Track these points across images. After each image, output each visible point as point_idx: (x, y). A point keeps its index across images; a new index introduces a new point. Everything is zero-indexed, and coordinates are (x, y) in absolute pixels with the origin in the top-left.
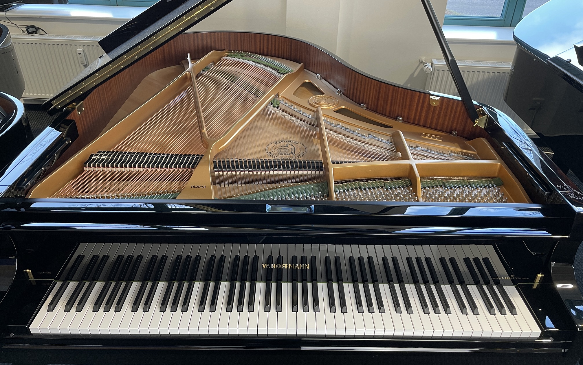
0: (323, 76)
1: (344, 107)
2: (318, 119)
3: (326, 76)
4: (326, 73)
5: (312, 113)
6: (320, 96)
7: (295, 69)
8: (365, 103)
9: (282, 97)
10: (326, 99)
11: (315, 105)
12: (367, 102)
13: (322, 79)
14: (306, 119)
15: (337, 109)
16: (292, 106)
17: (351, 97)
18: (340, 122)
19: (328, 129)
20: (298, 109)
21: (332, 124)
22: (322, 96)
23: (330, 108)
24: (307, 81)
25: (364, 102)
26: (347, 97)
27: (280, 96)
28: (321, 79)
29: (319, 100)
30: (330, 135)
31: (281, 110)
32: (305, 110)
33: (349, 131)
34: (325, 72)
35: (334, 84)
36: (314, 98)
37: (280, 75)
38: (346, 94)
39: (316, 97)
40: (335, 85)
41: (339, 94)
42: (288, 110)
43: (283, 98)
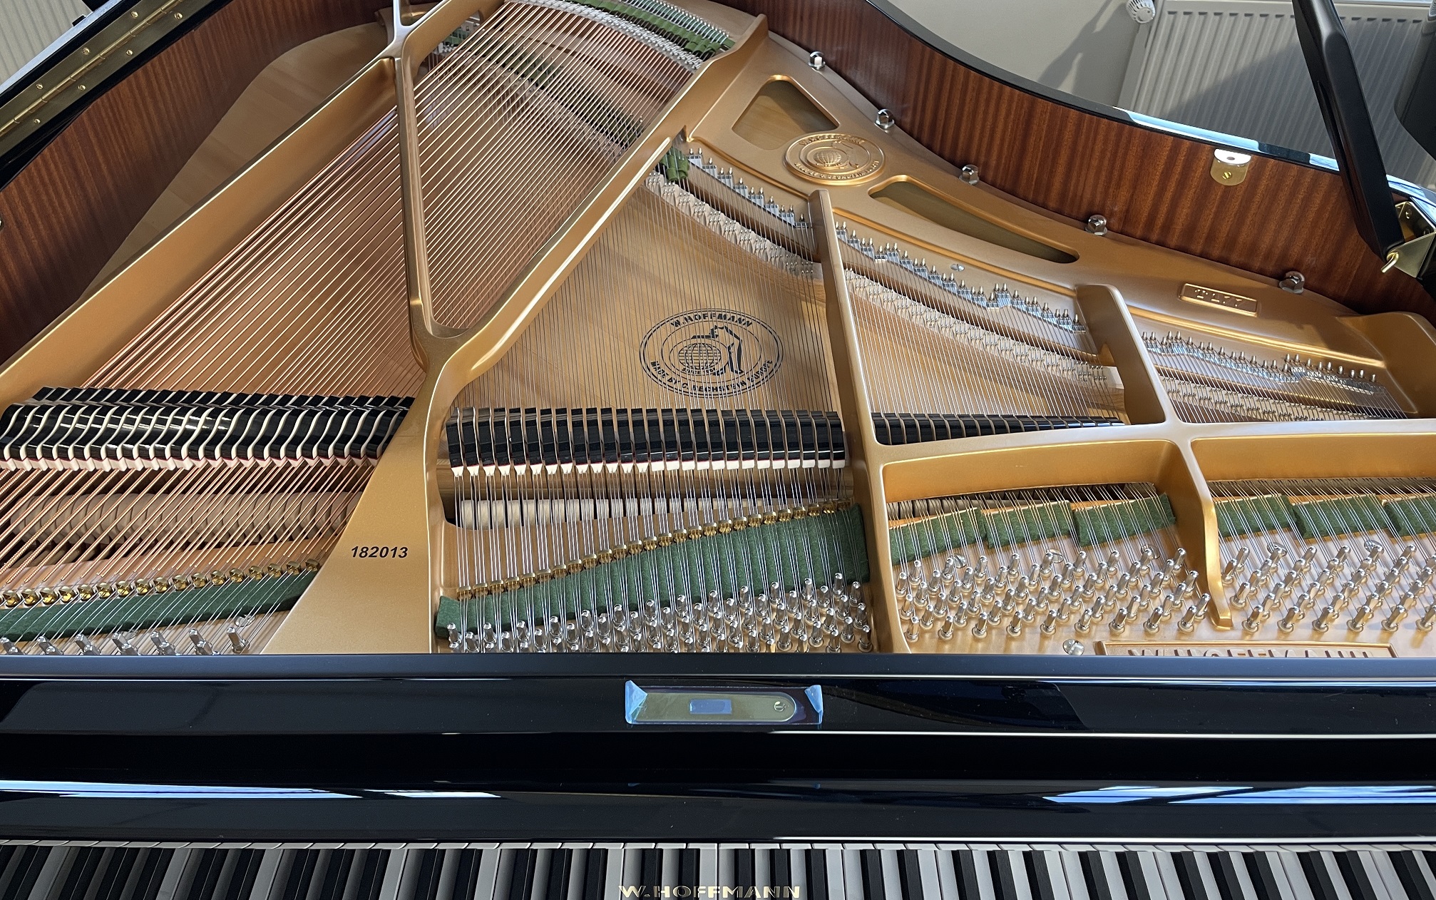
0: (832, 58)
1: (903, 178)
2: (817, 225)
3: (841, 59)
4: (840, 48)
5: (797, 203)
6: (823, 138)
7: (739, 37)
8: (976, 164)
9: (697, 140)
10: (844, 148)
11: (807, 170)
12: (982, 159)
13: (827, 67)
14: (776, 226)
15: (880, 186)
16: (728, 178)
17: (925, 137)
18: (894, 240)
19: (854, 270)
20: (750, 187)
21: (866, 250)
22: (829, 137)
23: (857, 182)
24: (778, 77)
25: (973, 158)
26: (911, 134)
27: (689, 139)
28: (822, 69)
29: (820, 153)
30: (860, 294)
31: (692, 193)
32: (774, 195)
33: (925, 275)
34: (837, 45)
35: (866, 89)
36: (803, 144)
37: (690, 58)
38: (908, 127)
39: (810, 140)
40: (872, 93)
41: (886, 127)
42: (718, 193)
43: (699, 144)
